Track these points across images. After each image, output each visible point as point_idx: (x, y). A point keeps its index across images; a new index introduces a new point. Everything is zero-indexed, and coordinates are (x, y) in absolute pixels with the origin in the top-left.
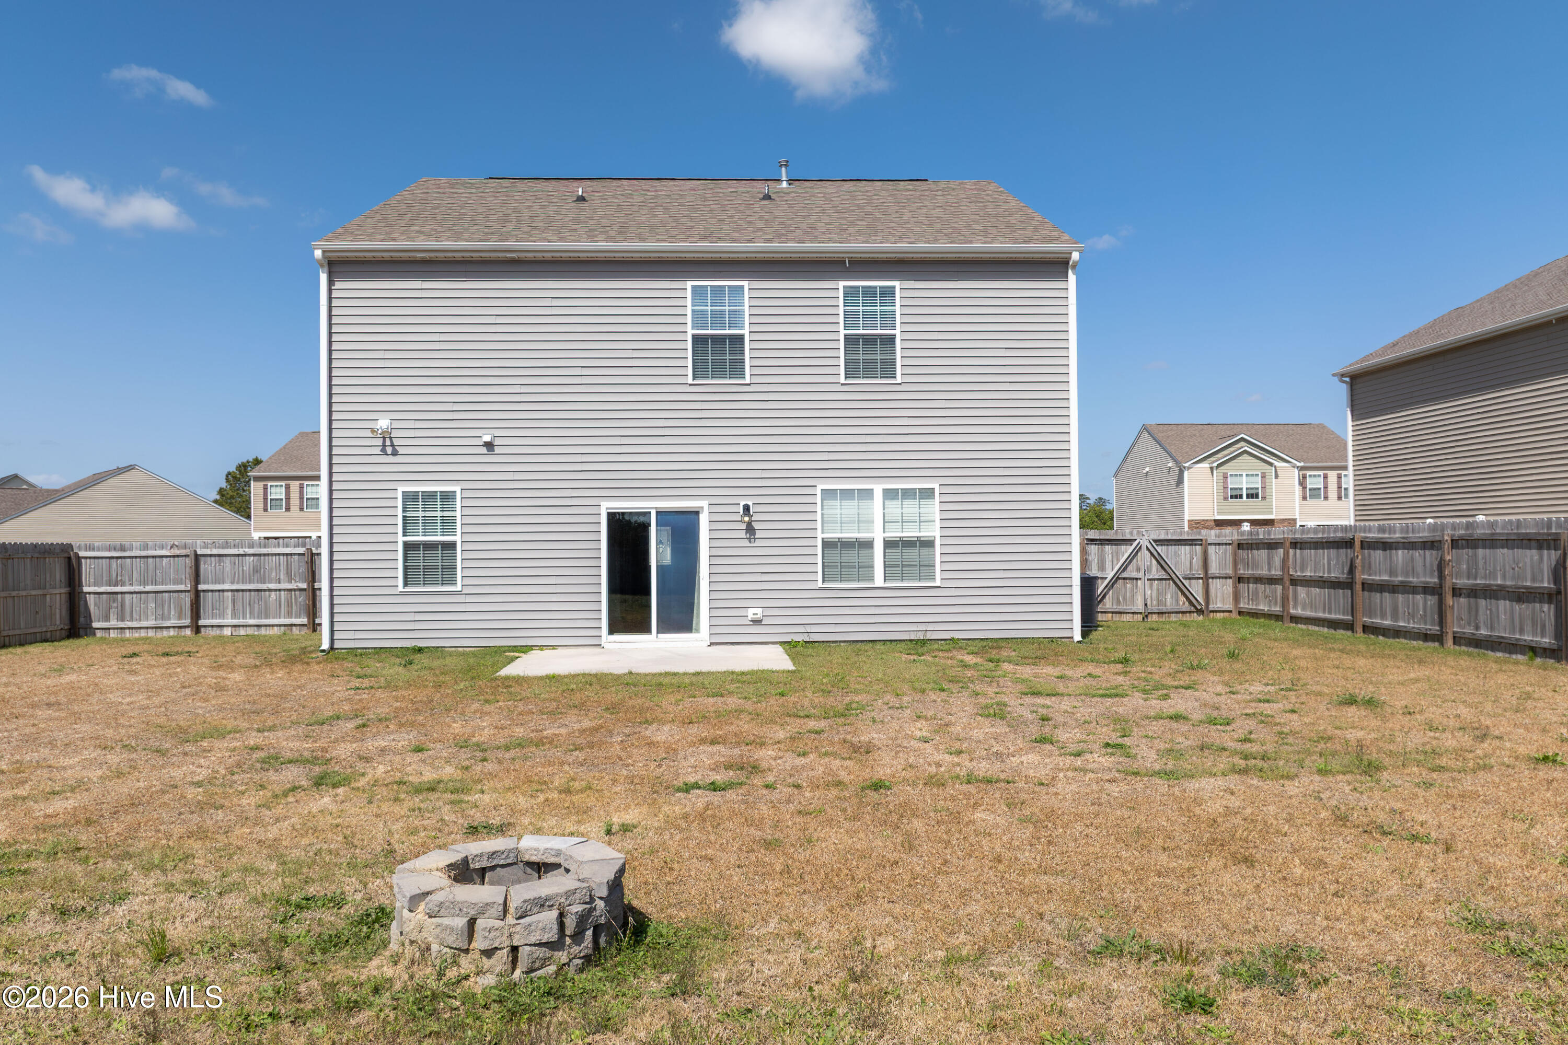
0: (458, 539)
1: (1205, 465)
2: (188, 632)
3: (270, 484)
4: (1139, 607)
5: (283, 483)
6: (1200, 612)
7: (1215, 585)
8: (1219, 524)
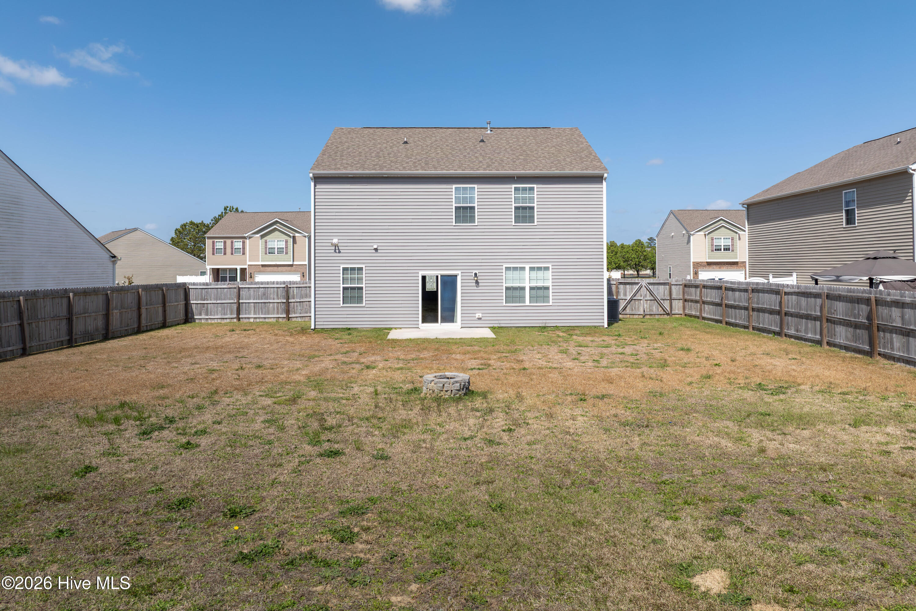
0: (364, 286)
1: (702, 233)
2: (235, 320)
3: (216, 240)
4: (642, 312)
5: (223, 240)
6: (668, 314)
7: (675, 303)
8: (709, 264)
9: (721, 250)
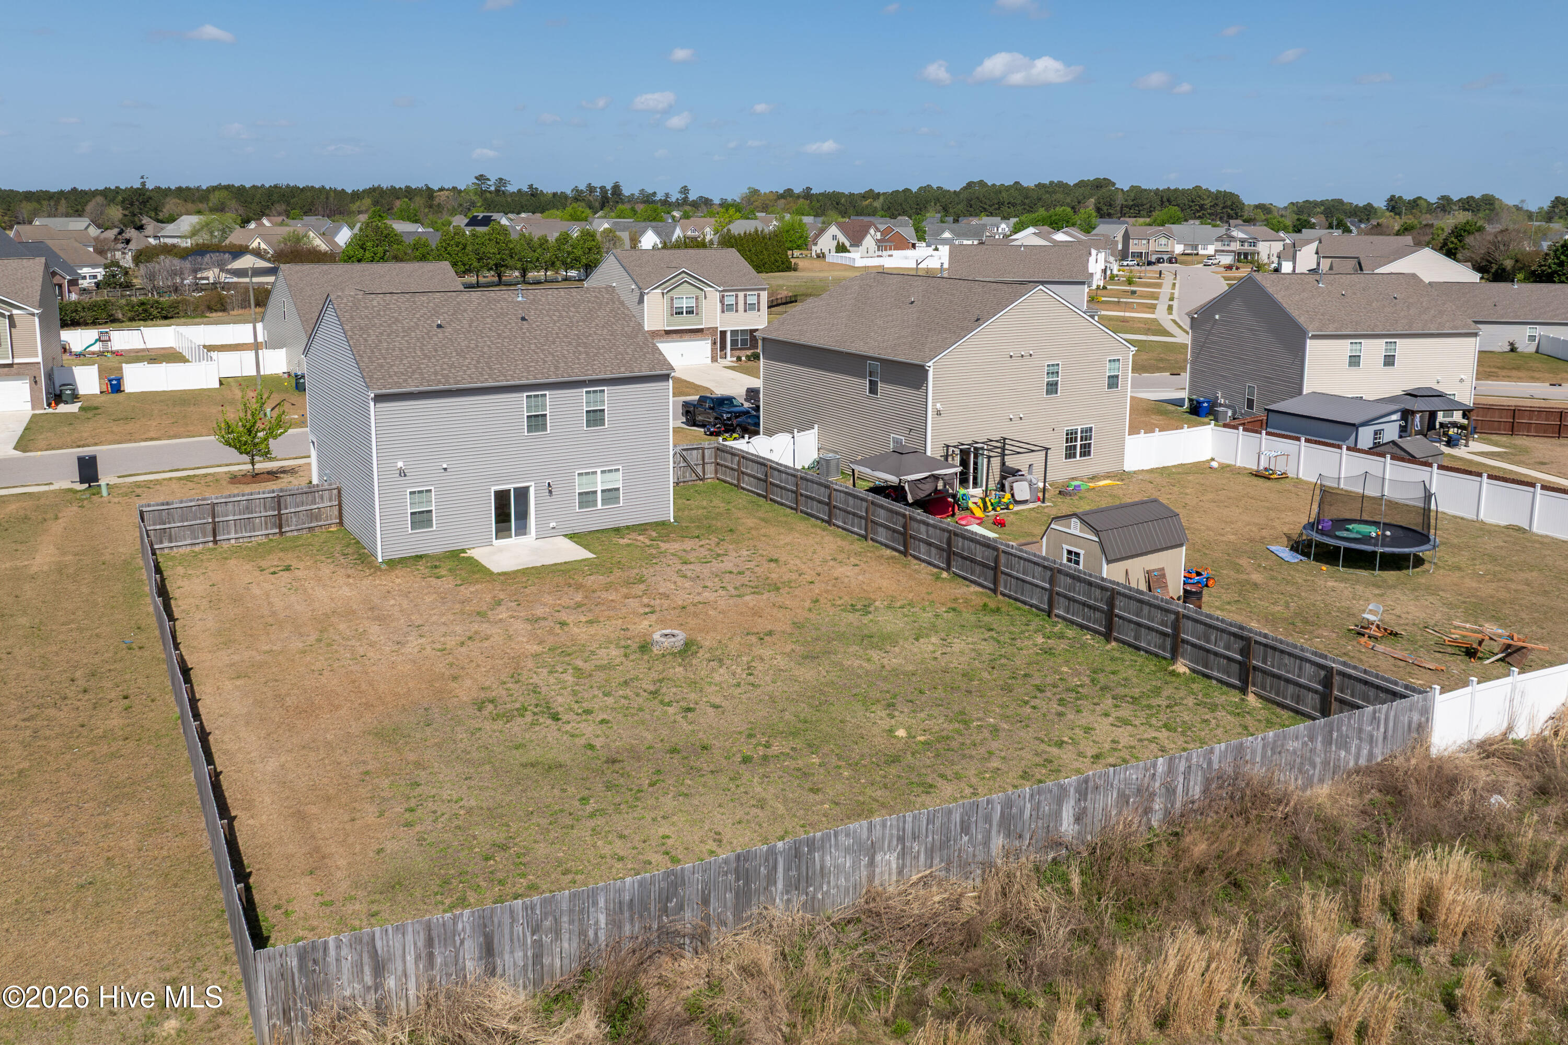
0: (433, 508)
1: (659, 291)
2: (211, 544)
6: (701, 480)
7: (708, 467)
8: (668, 333)
9: (682, 313)
